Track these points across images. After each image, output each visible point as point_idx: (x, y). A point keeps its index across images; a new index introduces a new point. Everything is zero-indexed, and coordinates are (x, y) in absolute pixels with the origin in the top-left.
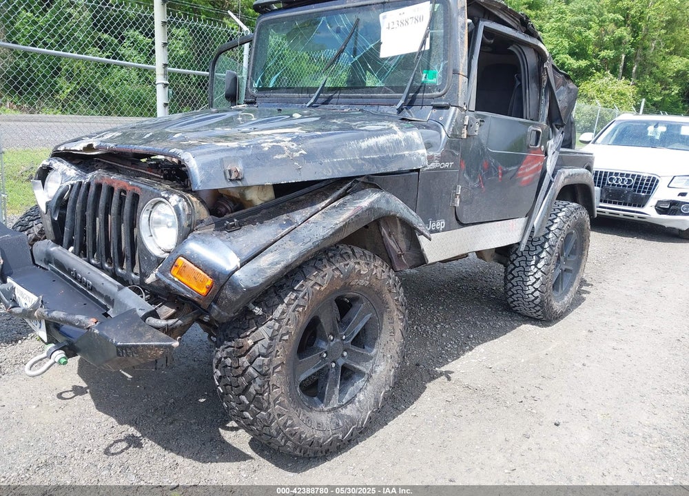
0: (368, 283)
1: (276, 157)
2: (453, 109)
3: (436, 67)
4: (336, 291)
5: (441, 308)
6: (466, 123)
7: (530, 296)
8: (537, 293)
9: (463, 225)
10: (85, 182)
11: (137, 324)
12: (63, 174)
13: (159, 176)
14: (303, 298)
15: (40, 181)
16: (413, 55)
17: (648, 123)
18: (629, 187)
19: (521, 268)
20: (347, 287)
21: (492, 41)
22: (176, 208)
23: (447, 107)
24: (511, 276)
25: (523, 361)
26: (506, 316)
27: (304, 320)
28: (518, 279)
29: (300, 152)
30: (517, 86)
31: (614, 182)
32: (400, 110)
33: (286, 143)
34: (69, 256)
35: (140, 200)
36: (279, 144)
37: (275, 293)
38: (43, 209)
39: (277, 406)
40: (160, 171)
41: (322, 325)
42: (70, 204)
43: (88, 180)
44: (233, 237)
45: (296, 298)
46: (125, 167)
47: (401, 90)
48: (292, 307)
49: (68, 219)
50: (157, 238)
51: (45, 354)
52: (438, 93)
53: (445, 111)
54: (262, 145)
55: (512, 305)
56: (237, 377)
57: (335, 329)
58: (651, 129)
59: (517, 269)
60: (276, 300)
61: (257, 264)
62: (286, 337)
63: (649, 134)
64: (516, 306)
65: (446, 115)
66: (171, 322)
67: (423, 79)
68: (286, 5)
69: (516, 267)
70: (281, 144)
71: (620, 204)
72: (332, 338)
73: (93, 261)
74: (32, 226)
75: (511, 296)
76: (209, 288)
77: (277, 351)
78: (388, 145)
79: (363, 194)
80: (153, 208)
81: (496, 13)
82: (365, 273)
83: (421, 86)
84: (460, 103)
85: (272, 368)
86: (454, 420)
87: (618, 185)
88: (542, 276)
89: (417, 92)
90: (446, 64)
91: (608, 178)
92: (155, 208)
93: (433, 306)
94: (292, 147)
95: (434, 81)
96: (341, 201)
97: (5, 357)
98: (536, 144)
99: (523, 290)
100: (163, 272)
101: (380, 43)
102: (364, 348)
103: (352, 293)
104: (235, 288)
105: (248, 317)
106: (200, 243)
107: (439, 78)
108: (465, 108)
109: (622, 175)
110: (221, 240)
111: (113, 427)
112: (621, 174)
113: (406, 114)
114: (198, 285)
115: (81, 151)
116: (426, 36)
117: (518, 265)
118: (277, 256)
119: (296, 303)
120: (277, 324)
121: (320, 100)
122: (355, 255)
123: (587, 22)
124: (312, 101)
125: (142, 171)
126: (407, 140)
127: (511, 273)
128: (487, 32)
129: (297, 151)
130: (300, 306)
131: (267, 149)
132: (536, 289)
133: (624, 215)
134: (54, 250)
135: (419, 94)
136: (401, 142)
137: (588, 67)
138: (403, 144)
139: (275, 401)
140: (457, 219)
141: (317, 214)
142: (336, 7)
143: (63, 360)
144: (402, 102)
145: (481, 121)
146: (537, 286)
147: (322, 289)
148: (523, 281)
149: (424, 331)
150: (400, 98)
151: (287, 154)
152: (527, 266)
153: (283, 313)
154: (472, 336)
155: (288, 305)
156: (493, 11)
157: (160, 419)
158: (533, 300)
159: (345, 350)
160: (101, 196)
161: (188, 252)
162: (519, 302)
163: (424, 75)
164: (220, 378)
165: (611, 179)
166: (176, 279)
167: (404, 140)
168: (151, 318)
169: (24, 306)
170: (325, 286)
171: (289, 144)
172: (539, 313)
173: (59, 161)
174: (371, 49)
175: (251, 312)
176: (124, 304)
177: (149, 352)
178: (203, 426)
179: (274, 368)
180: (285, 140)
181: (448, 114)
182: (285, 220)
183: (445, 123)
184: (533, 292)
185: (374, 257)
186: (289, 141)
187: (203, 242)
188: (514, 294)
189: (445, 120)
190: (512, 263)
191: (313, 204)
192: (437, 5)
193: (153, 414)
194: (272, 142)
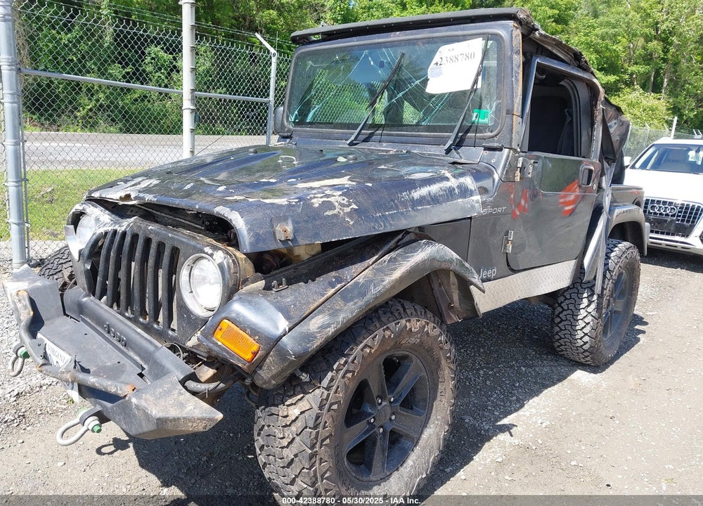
0: (419, 340)
1: (327, 213)
2: (506, 151)
3: (488, 106)
4: (385, 352)
5: (482, 350)
6: (520, 165)
7: (579, 341)
8: (586, 339)
9: (515, 271)
10: (120, 229)
11: (177, 392)
12: (97, 220)
13: (200, 227)
14: (353, 362)
15: (73, 226)
16: (463, 93)
17: (689, 148)
18: (672, 216)
19: (569, 312)
20: (397, 346)
21: (544, 77)
22: (221, 266)
23: (500, 149)
24: (558, 320)
25: (574, 414)
26: (552, 360)
27: (353, 386)
28: (566, 323)
29: (351, 207)
30: (567, 122)
31: (656, 210)
32: (448, 151)
33: (337, 198)
34: (102, 308)
35: (181, 254)
36: (329, 199)
37: (323, 356)
38: (76, 256)
39: (324, 481)
40: (201, 222)
41: (370, 389)
42: (103, 252)
43: (123, 229)
44: (281, 297)
45: (346, 362)
46: (162, 214)
47: (451, 129)
48: (341, 373)
49: (101, 269)
50: (198, 296)
51: (77, 420)
52: (490, 134)
53: (497, 152)
54: (313, 201)
55: (559, 349)
56: (282, 448)
57: (383, 391)
58: (692, 154)
59: (565, 313)
60: (324, 365)
61: (306, 328)
62: (335, 407)
63: (690, 159)
64: (562, 351)
65: (498, 158)
66: (212, 386)
67: (474, 119)
68: (325, 36)
69: (564, 310)
70: (332, 199)
71: (663, 233)
72: (380, 401)
73: (127, 314)
74: (61, 271)
75: (558, 340)
76: (255, 354)
77: (326, 422)
78: (441, 193)
79: (416, 247)
80: (194, 263)
81: (550, 48)
82: (416, 330)
83: (471, 126)
84: (514, 145)
85: (319, 440)
86: (507, 485)
87: (661, 214)
88: (593, 320)
89: (467, 131)
90: (500, 103)
91: (649, 206)
92: (196, 263)
93: (473, 348)
94: (342, 202)
95: (486, 121)
96: (393, 254)
97: (30, 406)
98: (588, 183)
99: (571, 335)
100: (205, 335)
101: (427, 80)
102: (412, 409)
103: (401, 352)
104: (283, 354)
105: (294, 383)
106: (246, 304)
107: (491, 118)
108: (519, 150)
109: (665, 203)
110: (268, 300)
111: (144, 490)
112: (663, 202)
113: (454, 156)
114: (243, 351)
115: (118, 200)
116: (478, 75)
117: (566, 308)
118: (327, 318)
119: (345, 369)
120: (326, 393)
121: (362, 137)
122: (406, 312)
123: (615, 36)
124: (353, 138)
125: (181, 220)
126: (459, 187)
127: (558, 316)
128: (541, 69)
129: (348, 206)
130: (350, 372)
131: (317, 205)
132: (586, 334)
133: (667, 245)
134: (86, 301)
135: (468, 134)
136: (454, 189)
137: (616, 82)
138: (457, 191)
139: (322, 476)
140: (508, 265)
141: (368, 270)
142: (380, 40)
143: (97, 428)
144: (450, 142)
145: (534, 162)
146: (587, 330)
147: (373, 351)
148: (571, 325)
149: (466, 379)
150: (449, 137)
151: (337, 210)
152: (577, 309)
153: (332, 380)
154: (518, 384)
155: (338, 370)
156: (547, 46)
157: (193, 481)
158: (582, 346)
159: (393, 414)
160: (138, 247)
161: (233, 315)
162: (566, 347)
163: (475, 114)
164: (262, 448)
165: (653, 207)
166: (220, 343)
167: (458, 187)
168: (190, 381)
169: (55, 363)
170: (375, 348)
171: (340, 199)
172: (588, 359)
173: (93, 206)
174: (417, 85)
175: (298, 378)
176: (161, 365)
177: (190, 424)
178: (239, 489)
179: (323, 441)
180: (334, 194)
181: (502, 156)
182: (334, 277)
183: (498, 166)
184: (582, 337)
185: (425, 312)
186: (340, 195)
187: (250, 302)
188: (561, 338)
189: (498, 162)
190: (560, 305)
191: (363, 259)
192: (490, 42)
193: (186, 474)
194: (322, 197)
